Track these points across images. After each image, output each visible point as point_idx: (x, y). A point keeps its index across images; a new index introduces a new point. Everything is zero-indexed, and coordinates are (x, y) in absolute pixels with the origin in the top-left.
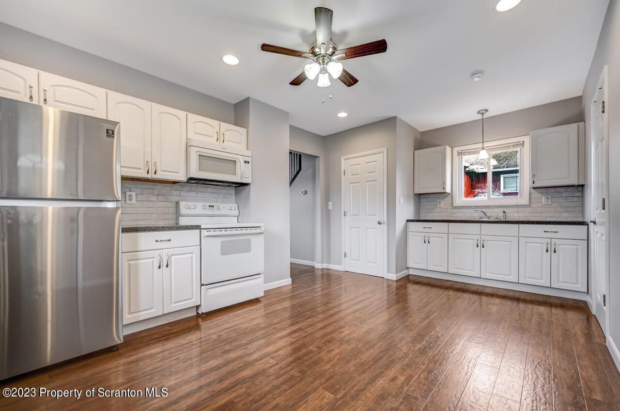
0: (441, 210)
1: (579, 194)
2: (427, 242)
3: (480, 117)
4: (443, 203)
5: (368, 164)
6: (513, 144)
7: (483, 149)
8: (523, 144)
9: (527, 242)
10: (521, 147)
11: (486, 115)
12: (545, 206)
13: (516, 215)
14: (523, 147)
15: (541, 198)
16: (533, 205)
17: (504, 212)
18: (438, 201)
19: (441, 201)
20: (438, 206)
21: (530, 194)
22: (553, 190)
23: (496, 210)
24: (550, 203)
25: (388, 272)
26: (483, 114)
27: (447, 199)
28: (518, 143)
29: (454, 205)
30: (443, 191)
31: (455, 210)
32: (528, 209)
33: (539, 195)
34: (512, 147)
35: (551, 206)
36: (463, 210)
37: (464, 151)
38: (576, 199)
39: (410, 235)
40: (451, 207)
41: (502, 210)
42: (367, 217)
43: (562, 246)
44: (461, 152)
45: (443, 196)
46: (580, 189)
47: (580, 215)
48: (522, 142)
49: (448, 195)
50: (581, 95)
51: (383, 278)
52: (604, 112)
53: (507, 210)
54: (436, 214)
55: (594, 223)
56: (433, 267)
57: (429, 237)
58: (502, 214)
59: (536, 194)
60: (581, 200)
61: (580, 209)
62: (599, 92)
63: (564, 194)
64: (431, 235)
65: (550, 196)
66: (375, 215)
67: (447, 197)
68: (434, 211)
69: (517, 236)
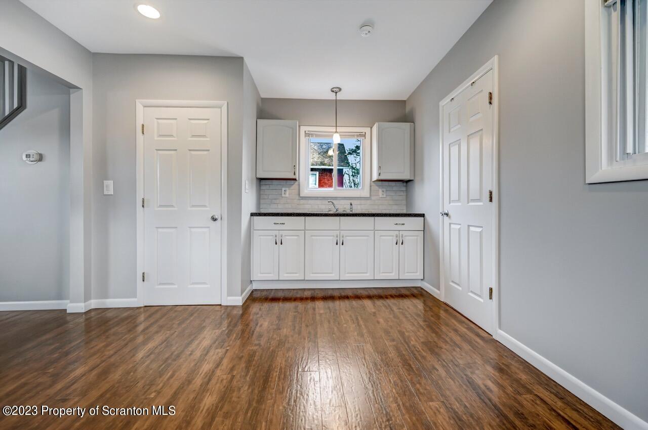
0: (286, 200)
1: (404, 189)
2: (279, 242)
3: (332, 96)
4: (288, 192)
5: (192, 121)
6: (357, 134)
7: (336, 132)
8: (365, 136)
9: (381, 236)
10: (364, 138)
11: (340, 96)
12: (381, 199)
13: (359, 207)
14: (365, 138)
15: (379, 191)
16: (373, 198)
17: (351, 204)
18: (283, 189)
19: (286, 189)
20: (283, 195)
21: (371, 186)
22: (387, 183)
23: (343, 202)
24: (385, 196)
25: (229, 294)
26: (336, 93)
27: (293, 187)
28: (361, 134)
29: (301, 196)
30: (293, 177)
31: (302, 202)
32: (368, 202)
33: (377, 187)
34: (356, 136)
35: (385, 199)
36: (310, 202)
37: (312, 133)
38: (402, 193)
39: (256, 234)
40: (297, 197)
41: (349, 202)
42: (189, 209)
43: (407, 238)
44: (309, 132)
45: (288, 183)
46: (405, 184)
47: (405, 208)
48: (364, 134)
49: (294, 183)
50: (405, 99)
51: (220, 305)
52: (490, 103)
53: (353, 202)
54: (280, 206)
55: (447, 214)
56: (286, 275)
57: (281, 236)
58: (349, 206)
59: (375, 187)
60: (405, 194)
61: (404, 202)
62: (468, 87)
63: (395, 188)
64: (284, 233)
65: (384, 190)
66: (205, 206)
67: (293, 185)
68: (278, 201)
69: (373, 229)
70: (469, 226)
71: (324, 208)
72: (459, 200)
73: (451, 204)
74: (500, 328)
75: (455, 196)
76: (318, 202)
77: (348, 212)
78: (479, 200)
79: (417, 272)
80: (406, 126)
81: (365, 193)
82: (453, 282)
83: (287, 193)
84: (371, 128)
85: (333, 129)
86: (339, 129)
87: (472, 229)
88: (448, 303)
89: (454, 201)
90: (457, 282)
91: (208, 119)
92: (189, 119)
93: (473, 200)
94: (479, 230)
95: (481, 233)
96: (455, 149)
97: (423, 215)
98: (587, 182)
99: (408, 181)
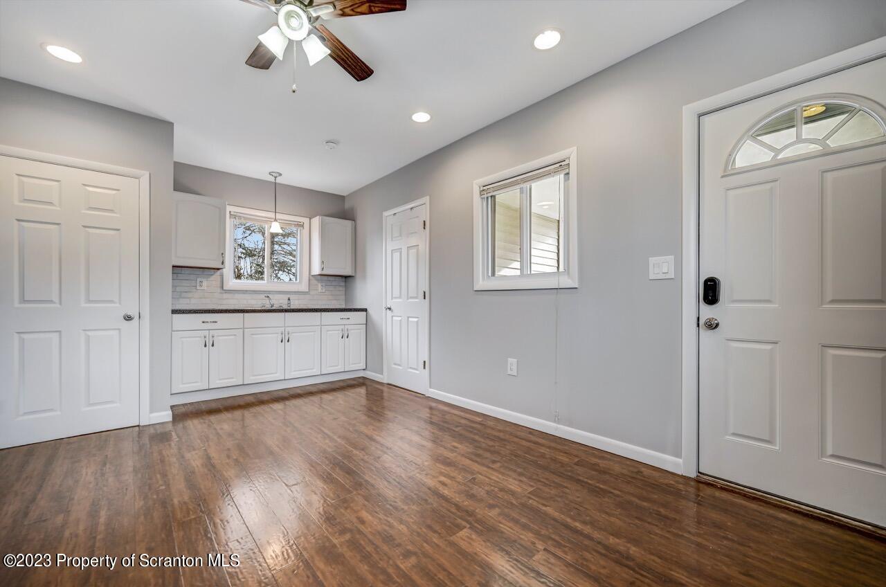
0: (202, 294)
1: (343, 284)
2: (209, 344)
3: (272, 179)
4: (208, 284)
5: (89, 188)
6: (295, 223)
7: (275, 220)
8: (304, 226)
9: (327, 330)
10: (302, 228)
11: (279, 180)
12: (321, 294)
16: (312, 293)
17: (289, 299)
18: (199, 280)
19: (203, 280)
20: (198, 288)
22: (326, 277)
23: (279, 296)
24: (323, 291)
25: (152, 410)
26: (275, 177)
27: (212, 278)
28: (299, 223)
29: (224, 288)
30: (221, 266)
31: (225, 296)
32: (307, 296)
33: (316, 282)
34: (292, 226)
35: (324, 294)
36: (237, 296)
37: (239, 214)
40: (219, 290)
41: (286, 297)
42: (83, 305)
43: (353, 331)
44: (235, 214)
45: (206, 273)
46: (344, 279)
47: (344, 303)
48: (302, 224)
49: (215, 273)
50: (345, 195)
51: (138, 426)
52: (424, 228)
53: (292, 297)
54: (193, 301)
55: (390, 309)
56: (218, 382)
57: (213, 337)
58: (286, 302)
59: (314, 282)
60: (344, 289)
61: (343, 297)
62: (406, 210)
63: (334, 283)
64: (215, 333)
65: (324, 284)
66: (112, 301)
67: (212, 275)
68: (190, 295)
69: (319, 324)
70: (408, 317)
71: (256, 303)
72: (400, 297)
73: (394, 300)
74: (430, 387)
75: (396, 293)
76: (247, 296)
77: (285, 307)
78: (416, 298)
79: (360, 363)
80: (348, 223)
81: (304, 287)
82: (395, 364)
83: (205, 283)
84: (310, 219)
85: (272, 215)
86: (279, 216)
87: (410, 319)
88: (391, 383)
89: (396, 298)
90: (399, 363)
91: (118, 190)
92: (84, 185)
93: (412, 298)
94: (416, 320)
95: (417, 322)
96: (397, 255)
97: (365, 310)
98: (475, 289)
99: (346, 278)
